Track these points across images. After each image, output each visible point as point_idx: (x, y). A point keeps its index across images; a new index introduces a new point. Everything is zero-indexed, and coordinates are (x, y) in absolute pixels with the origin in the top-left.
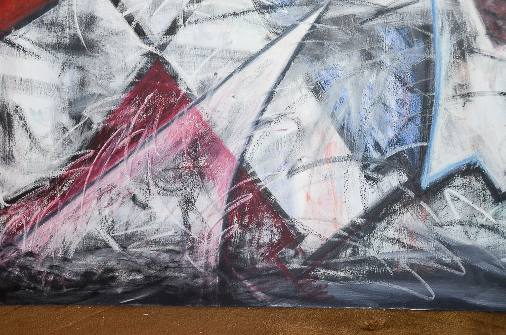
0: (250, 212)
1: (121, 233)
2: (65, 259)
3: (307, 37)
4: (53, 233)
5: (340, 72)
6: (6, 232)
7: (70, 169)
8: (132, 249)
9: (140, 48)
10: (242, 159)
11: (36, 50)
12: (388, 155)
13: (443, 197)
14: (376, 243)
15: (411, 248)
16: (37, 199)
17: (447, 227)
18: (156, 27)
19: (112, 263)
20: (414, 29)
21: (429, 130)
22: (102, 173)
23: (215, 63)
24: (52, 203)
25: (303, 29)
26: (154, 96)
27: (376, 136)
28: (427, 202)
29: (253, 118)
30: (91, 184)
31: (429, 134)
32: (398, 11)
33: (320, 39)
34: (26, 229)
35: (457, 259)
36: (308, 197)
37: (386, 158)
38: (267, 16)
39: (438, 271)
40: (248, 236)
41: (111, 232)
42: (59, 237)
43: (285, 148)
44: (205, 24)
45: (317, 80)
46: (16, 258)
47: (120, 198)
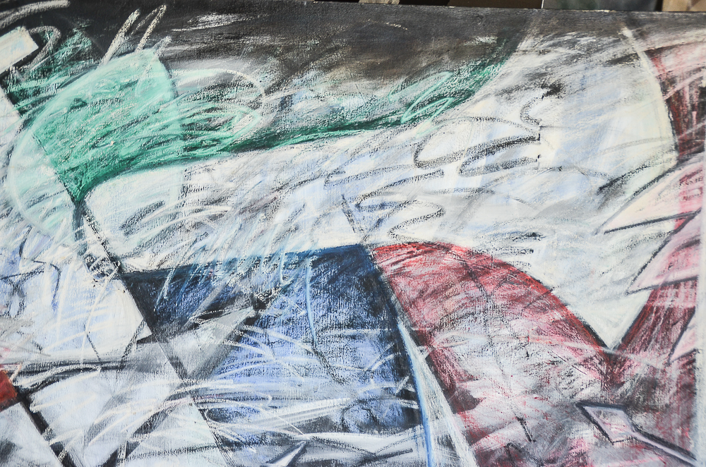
18: (91, 459)
32: (388, 460)
38: (231, 454)
44: (153, 459)
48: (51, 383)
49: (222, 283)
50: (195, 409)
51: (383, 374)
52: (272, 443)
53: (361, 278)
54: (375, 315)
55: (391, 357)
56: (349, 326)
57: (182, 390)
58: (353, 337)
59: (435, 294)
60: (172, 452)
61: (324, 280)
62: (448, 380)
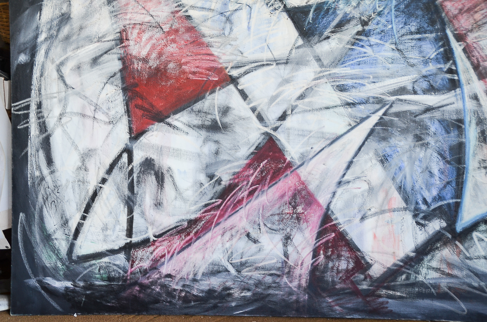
0: (332, 247)
1: (237, 261)
2: (195, 280)
3: (376, 125)
4: (187, 260)
5: (399, 149)
6: (152, 260)
7: (203, 213)
8: (245, 272)
9: (259, 129)
10: (328, 208)
11: (186, 129)
12: (432, 207)
13: (472, 238)
14: (424, 271)
15: (449, 275)
16: (177, 235)
17: (475, 260)
18: (272, 115)
19: (229, 284)
20: (451, 122)
21: (462, 190)
22: (226, 216)
23: (312, 141)
24: (188, 238)
25: (374, 119)
26: (267, 162)
27: (424, 194)
28: (460, 242)
29: (337, 179)
30: (217, 224)
31: (461, 193)
32: (440, 109)
33: (386, 126)
34: (167, 257)
35: (482, 284)
36: (375, 236)
37: (431, 209)
38: (350, 110)
39: (469, 292)
40: (330, 265)
41: (230, 260)
42: (191, 263)
43: (359, 201)
44: (306, 114)
45: (383, 154)
46: (158, 279)
47: (238, 235)
48: (248, 73)
49: (343, 11)
50: (329, 85)
51: (437, 60)
52: (373, 103)
53: (424, 4)
54: (432, 26)
55: (442, 49)
56: (417, 33)
57: (321, 74)
58: (419, 39)
59: (469, 10)
60: (317, 110)
61: (402, 6)
62: (476, 61)
